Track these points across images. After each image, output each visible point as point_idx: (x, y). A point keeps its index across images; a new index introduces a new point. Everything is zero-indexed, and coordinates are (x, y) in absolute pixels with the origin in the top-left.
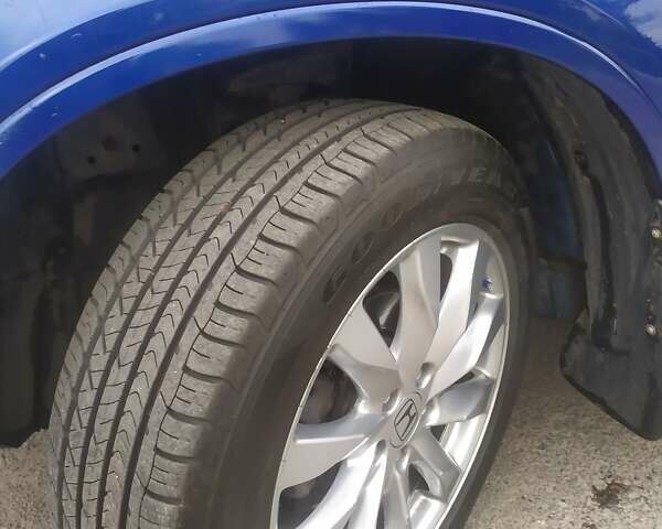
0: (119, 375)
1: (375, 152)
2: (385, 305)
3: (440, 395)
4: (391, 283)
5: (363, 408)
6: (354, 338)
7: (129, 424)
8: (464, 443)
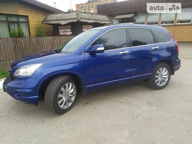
0: (50, 91)
1: (63, 79)
2: (65, 87)
3: (71, 94)
4: (65, 86)
5: (64, 94)
6: (63, 89)
7: (50, 93)
8: (73, 99)
